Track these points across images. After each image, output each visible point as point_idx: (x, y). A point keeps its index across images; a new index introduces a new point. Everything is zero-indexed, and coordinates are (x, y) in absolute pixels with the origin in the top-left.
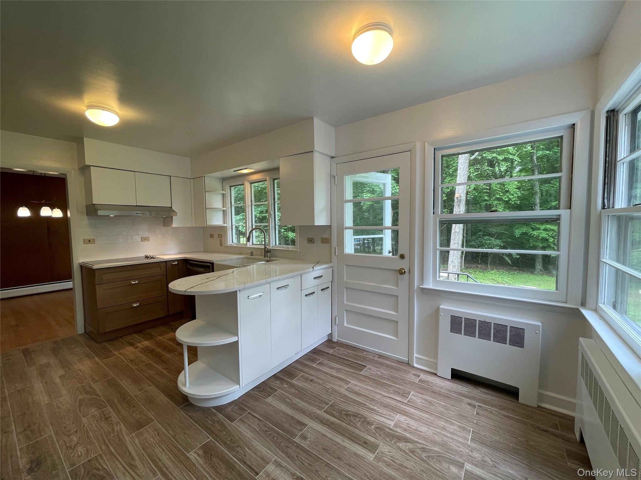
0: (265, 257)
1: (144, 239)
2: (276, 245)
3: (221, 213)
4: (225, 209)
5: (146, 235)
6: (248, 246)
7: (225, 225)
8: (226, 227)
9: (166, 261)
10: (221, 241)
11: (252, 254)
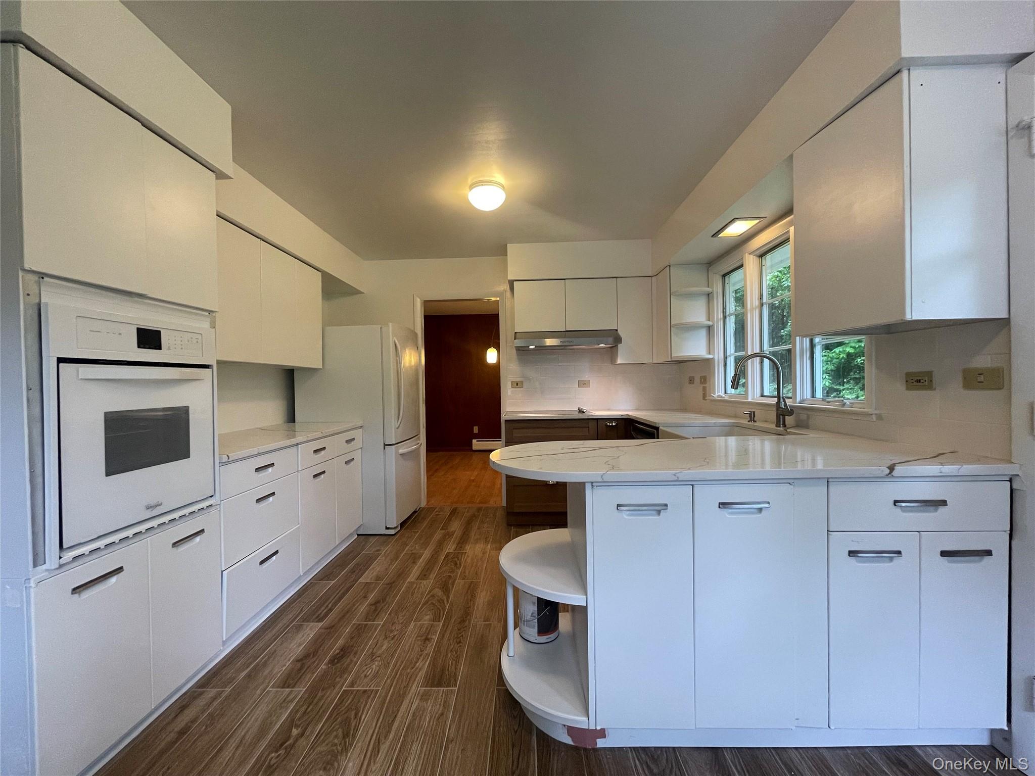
0: (778, 425)
1: (583, 384)
2: (813, 396)
3: (703, 333)
4: (710, 323)
5: (586, 377)
6: (750, 400)
7: (711, 356)
8: (713, 359)
9: (597, 419)
10: (704, 389)
11: (752, 416)
